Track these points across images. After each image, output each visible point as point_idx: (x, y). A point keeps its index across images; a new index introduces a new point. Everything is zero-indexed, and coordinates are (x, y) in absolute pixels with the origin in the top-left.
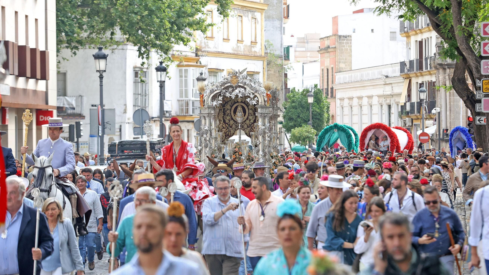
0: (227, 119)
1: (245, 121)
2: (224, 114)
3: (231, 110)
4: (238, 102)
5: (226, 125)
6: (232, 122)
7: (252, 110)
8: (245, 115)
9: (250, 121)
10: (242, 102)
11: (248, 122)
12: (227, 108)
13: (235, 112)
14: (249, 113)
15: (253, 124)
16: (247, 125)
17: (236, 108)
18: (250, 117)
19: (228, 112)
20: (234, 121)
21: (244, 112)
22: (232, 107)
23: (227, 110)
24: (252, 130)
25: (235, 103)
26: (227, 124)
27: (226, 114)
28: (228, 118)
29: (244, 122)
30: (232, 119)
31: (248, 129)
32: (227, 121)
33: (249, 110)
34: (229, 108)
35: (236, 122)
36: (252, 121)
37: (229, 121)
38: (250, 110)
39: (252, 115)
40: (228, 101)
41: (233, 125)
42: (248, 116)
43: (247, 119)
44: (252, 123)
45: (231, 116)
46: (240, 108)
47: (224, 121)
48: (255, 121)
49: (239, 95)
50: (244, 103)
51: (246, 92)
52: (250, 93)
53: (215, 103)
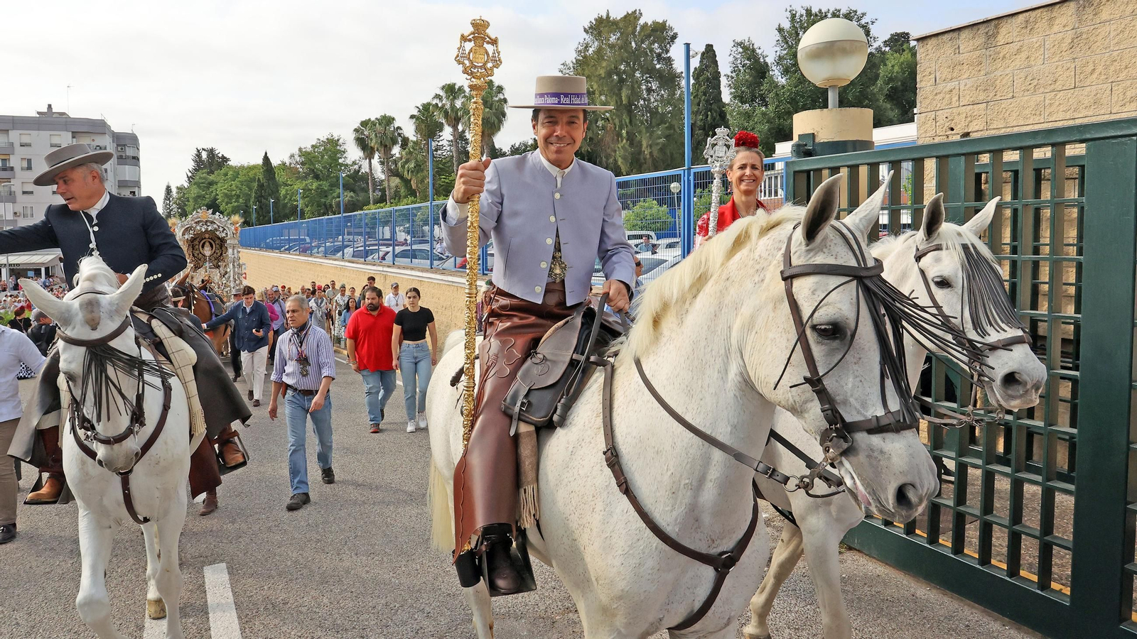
3: (199, 245)
4: (205, 238)
8: (212, 250)
9: (217, 254)
10: (209, 238)
11: (215, 255)
12: (196, 243)
13: (203, 247)
15: (220, 257)
16: (214, 258)
17: (204, 243)
19: (197, 247)
21: (212, 246)
22: (200, 242)
24: (219, 262)
25: (203, 239)
27: (195, 249)
28: (197, 252)
29: (212, 255)
30: (201, 253)
31: (216, 261)
32: (196, 255)
35: (204, 256)
36: (219, 254)
37: (198, 254)
39: (219, 249)
40: (196, 238)
42: (216, 250)
43: (214, 252)
45: (200, 250)
46: (207, 244)
47: (193, 255)
48: (221, 254)
49: (210, 228)
50: (211, 239)
51: (215, 226)
52: (219, 226)
53: (186, 237)
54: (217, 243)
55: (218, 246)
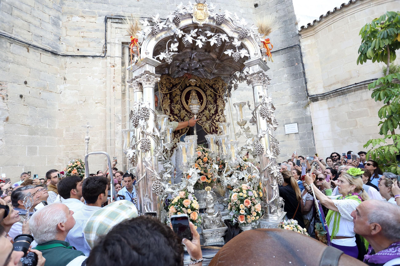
0: (176, 108)
1: (203, 111)
2: (172, 102)
3: (181, 96)
4: (190, 85)
5: (175, 117)
6: (183, 113)
7: (211, 97)
8: (201, 104)
9: (209, 111)
10: (196, 86)
11: (207, 112)
12: (176, 92)
13: (187, 98)
14: (207, 101)
15: (214, 116)
16: (206, 117)
17: (189, 94)
18: (210, 106)
19: (178, 98)
20: (186, 111)
21: (200, 98)
22: (182, 92)
23: (176, 96)
24: (213, 123)
25: (186, 87)
26: (176, 115)
27: (175, 102)
28: (178, 106)
29: (201, 112)
30: (184, 108)
31: (209, 122)
32: (176, 112)
33: (206, 96)
34: (178, 92)
35: (189, 113)
36: (213, 112)
37: (180, 111)
38: (208, 97)
39: (212, 104)
40: (176, 84)
41: (185, 117)
42: (207, 104)
43: (206, 108)
44: (212, 114)
45: (182, 104)
46: (194, 94)
47: (172, 112)
48: (216, 112)
49: (213, 41)
50: (200, 87)
51: (224, 37)
52: (231, 38)
53: (162, 56)
54: (208, 92)
55: (210, 98)
